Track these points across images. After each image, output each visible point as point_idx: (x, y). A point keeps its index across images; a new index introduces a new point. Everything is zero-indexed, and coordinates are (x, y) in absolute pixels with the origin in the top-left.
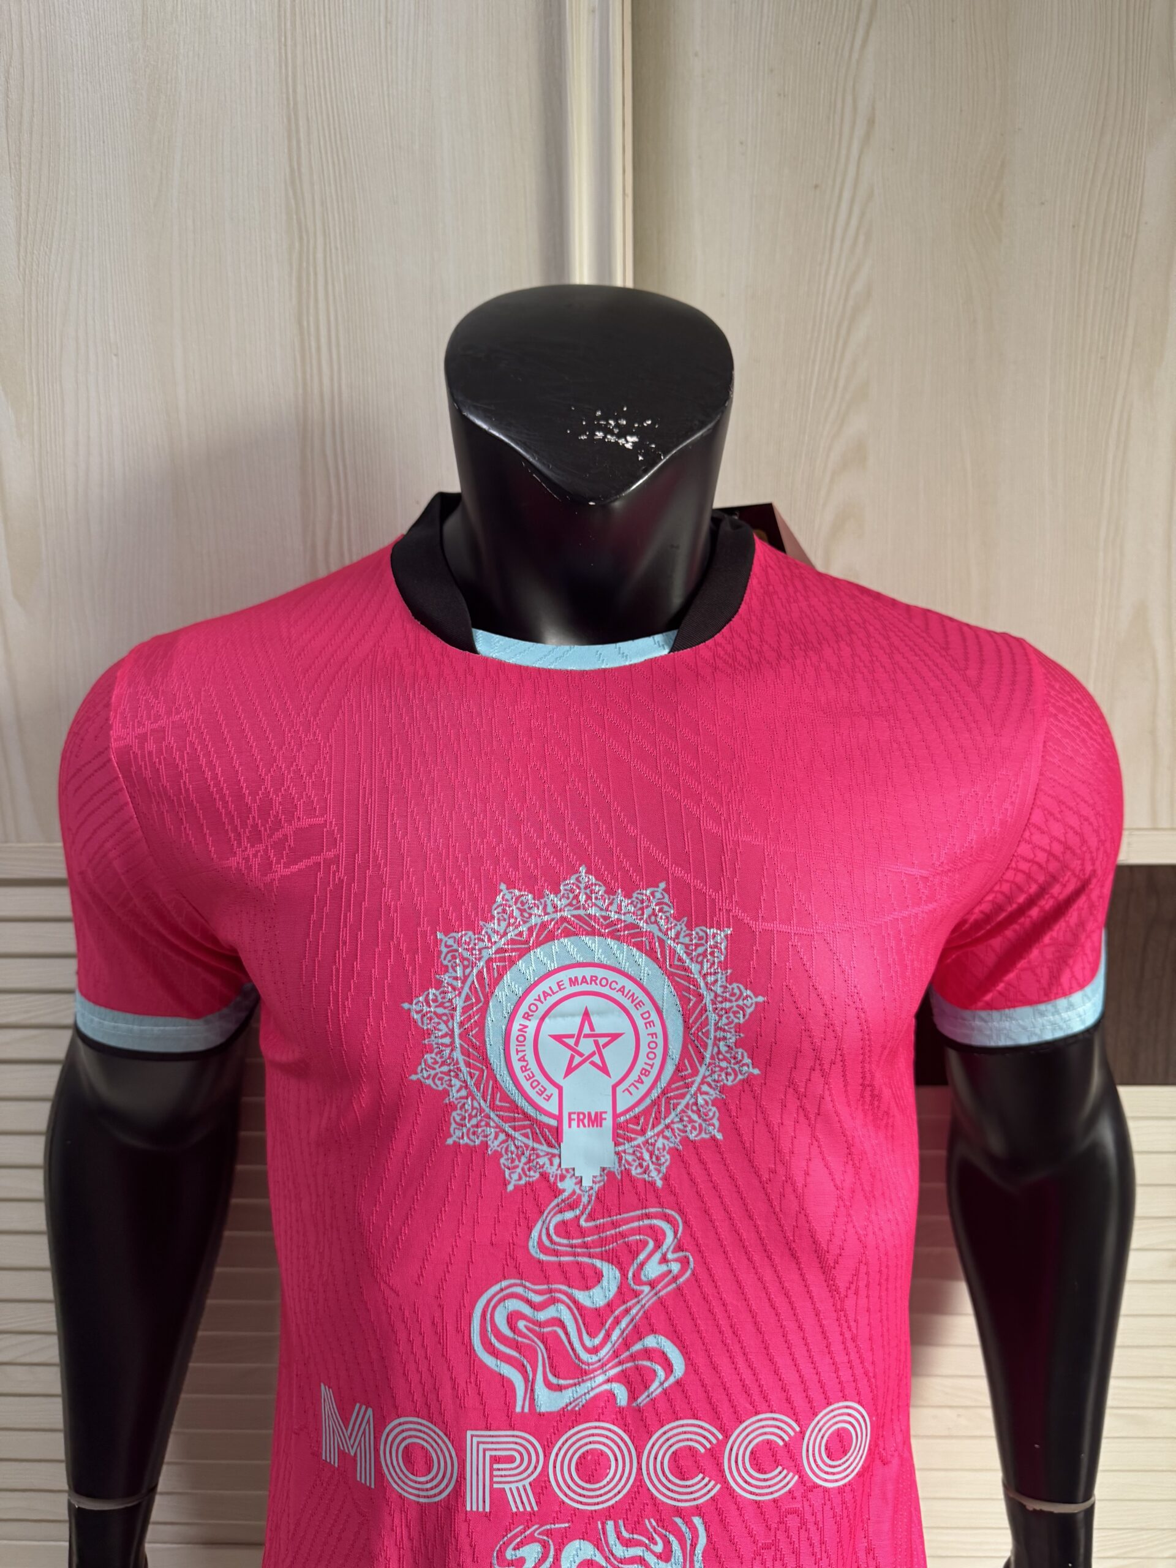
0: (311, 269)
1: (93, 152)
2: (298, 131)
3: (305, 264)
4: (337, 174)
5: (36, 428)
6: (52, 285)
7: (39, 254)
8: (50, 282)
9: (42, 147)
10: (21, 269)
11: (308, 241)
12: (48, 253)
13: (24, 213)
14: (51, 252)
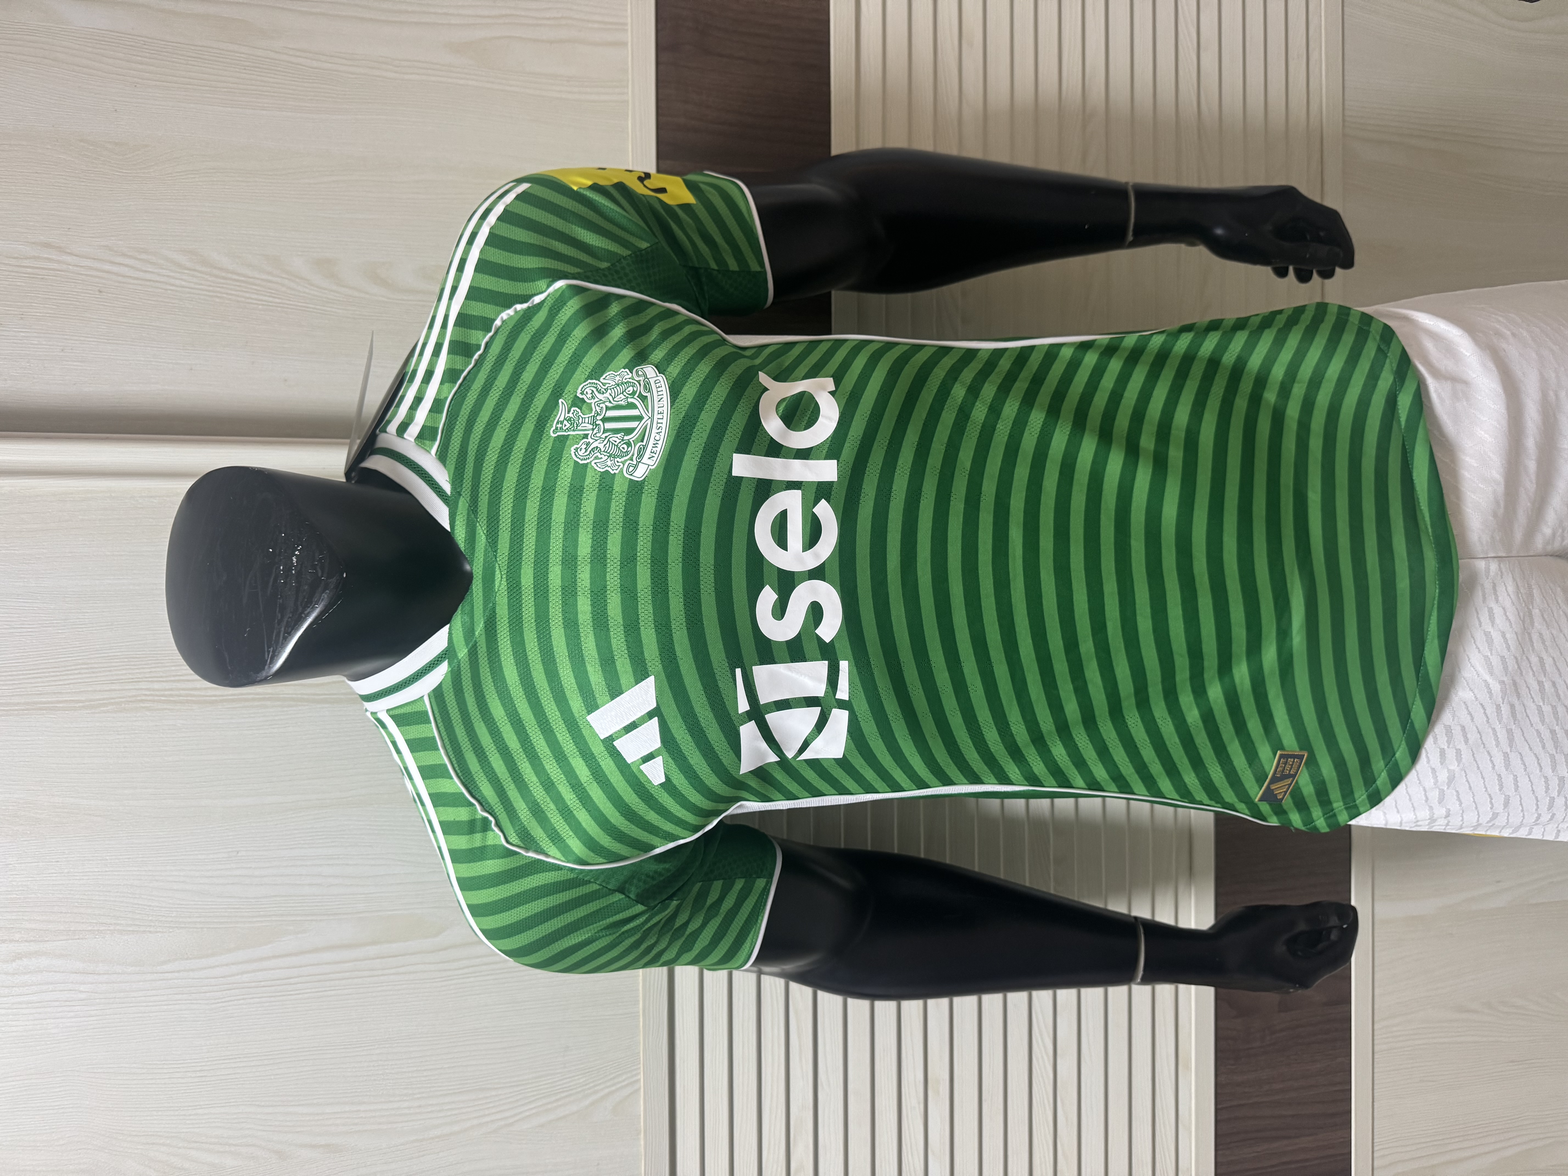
0: (166, 693)
1: (66, 871)
2: (52, 702)
3: (163, 698)
4: (87, 671)
5: (298, 918)
6: (178, 904)
7: (153, 915)
8: (176, 906)
9: (61, 912)
10: (165, 930)
11: (146, 695)
12: (151, 908)
13: (118, 927)
14: (150, 906)
